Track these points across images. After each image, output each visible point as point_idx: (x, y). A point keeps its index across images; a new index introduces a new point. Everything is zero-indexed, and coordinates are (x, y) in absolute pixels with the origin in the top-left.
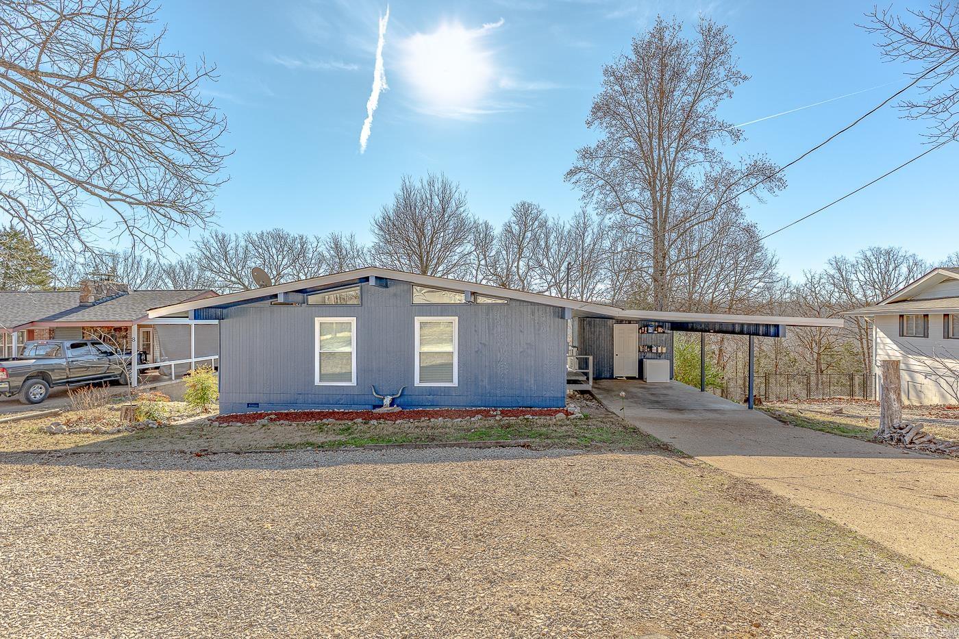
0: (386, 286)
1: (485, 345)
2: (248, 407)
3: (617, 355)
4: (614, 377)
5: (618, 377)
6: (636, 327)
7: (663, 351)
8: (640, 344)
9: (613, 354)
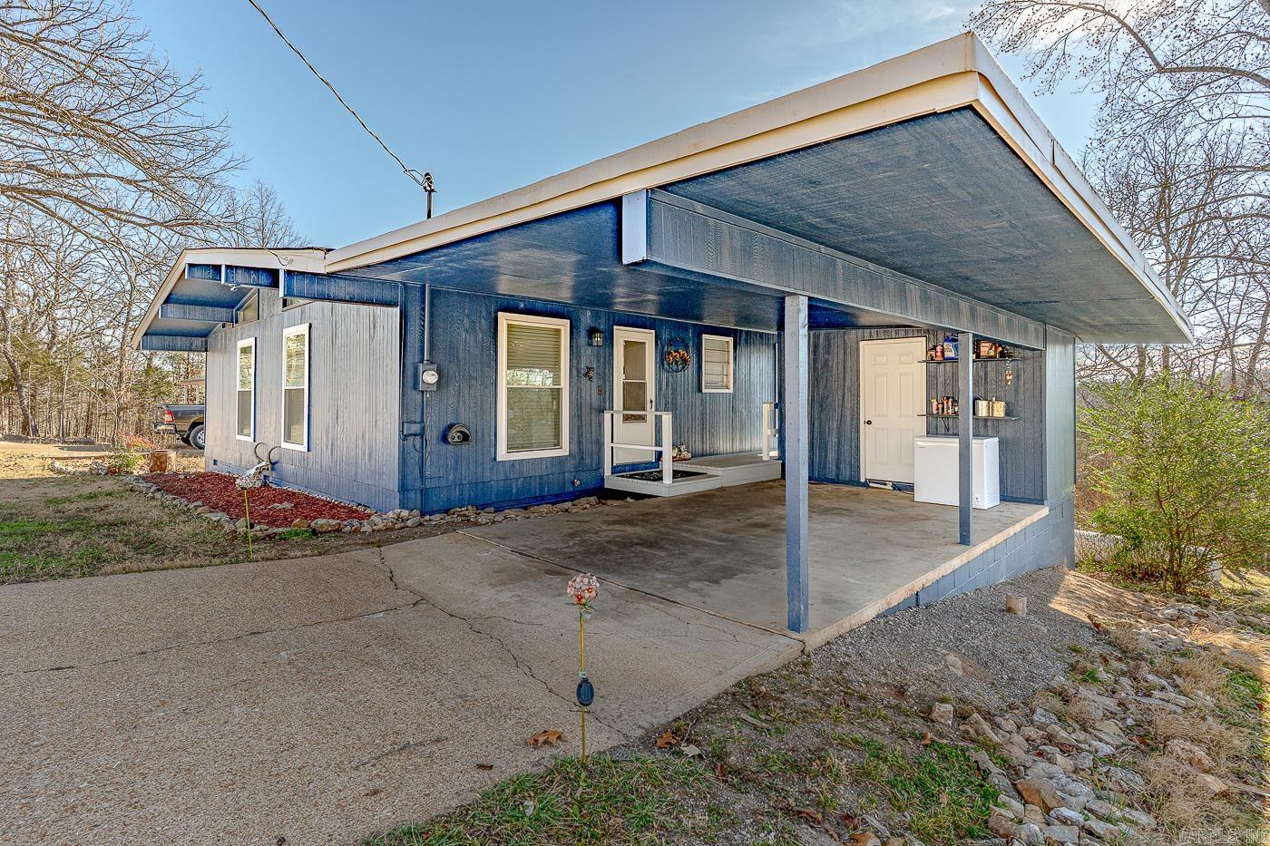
3: (869, 423)
4: (862, 480)
5: (871, 481)
6: (918, 346)
7: (996, 414)
8: (933, 393)
9: (858, 419)
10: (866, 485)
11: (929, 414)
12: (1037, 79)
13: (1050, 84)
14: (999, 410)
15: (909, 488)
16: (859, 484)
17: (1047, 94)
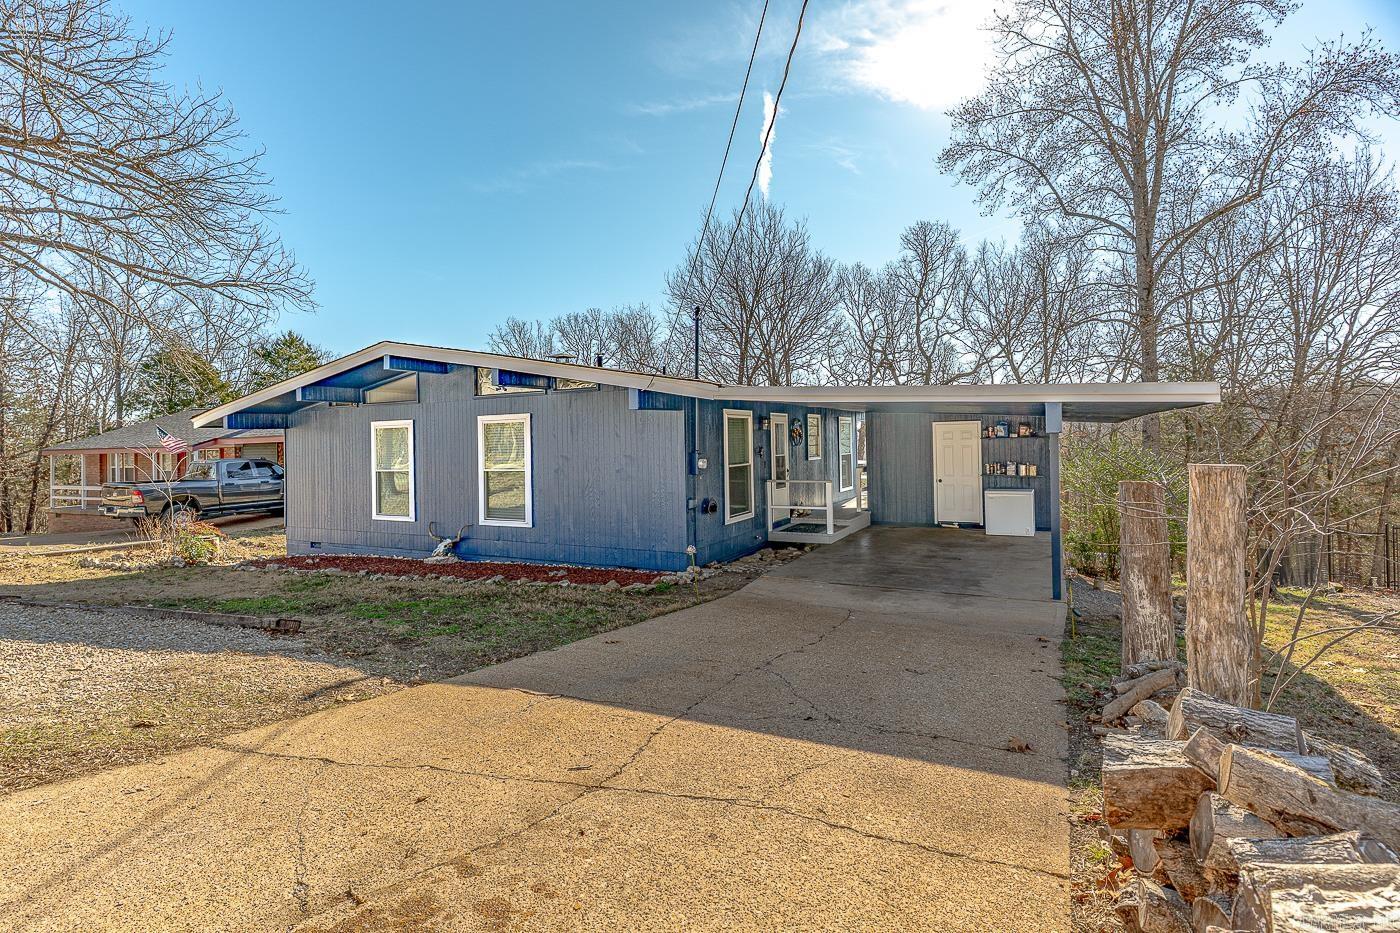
0: (446, 372)
1: (567, 458)
2: (312, 546)
3: (940, 481)
4: (936, 523)
5: (943, 523)
6: (976, 427)
7: (1031, 474)
8: (986, 459)
9: (932, 479)
10: (939, 526)
11: (984, 474)
12: (984, 205)
13: (992, 208)
14: (1033, 471)
15: (981, 527)
16: (933, 525)
17: (989, 215)
